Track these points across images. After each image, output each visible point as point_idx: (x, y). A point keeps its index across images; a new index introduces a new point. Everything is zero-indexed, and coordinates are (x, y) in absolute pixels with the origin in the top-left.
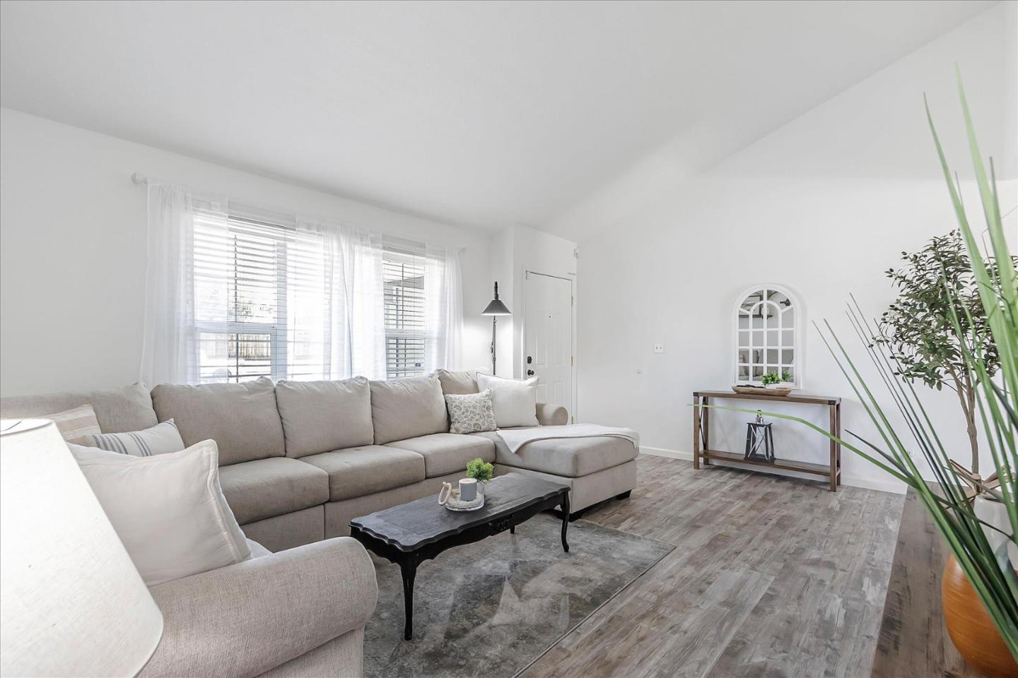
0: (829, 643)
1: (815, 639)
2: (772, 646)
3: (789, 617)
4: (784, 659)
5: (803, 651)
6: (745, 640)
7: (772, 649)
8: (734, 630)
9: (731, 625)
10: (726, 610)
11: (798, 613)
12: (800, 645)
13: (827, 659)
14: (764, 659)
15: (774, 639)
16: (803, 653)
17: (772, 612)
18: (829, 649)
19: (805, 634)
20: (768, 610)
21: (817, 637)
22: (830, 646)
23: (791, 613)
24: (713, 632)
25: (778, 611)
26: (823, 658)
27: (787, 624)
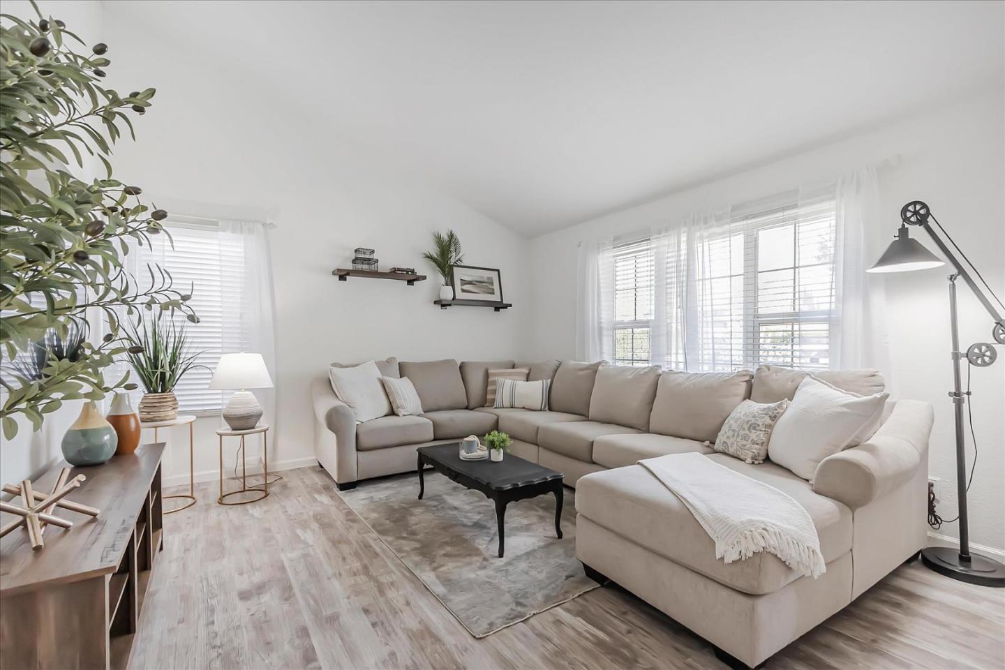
0: (220, 651)
1: (235, 645)
2: (265, 612)
3: (272, 650)
4: (249, 610)
5: (239, 626)
6: (287, 602)
7: (263, 609)
8: (301, 602)
9: (308, 605)
10: (327, 612)
11: (267, 661)
12: (244, 629)
13: (216, 634)
14: (263, 601)
15: (268, 619)
16: (238, 624)
17: (291, 642)
18: (219, 644)
19: (246, 643)
20: (297, 641)
21: (234, 648)
22: (219, 647)
23: (274, 656)
24: (314, 591)
25: (287, 648)
26: (220, 633)
27: (269, 641)
